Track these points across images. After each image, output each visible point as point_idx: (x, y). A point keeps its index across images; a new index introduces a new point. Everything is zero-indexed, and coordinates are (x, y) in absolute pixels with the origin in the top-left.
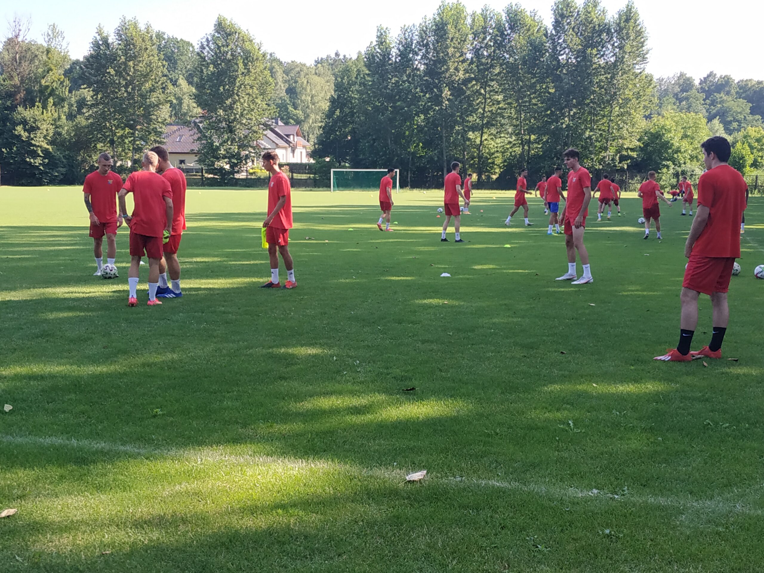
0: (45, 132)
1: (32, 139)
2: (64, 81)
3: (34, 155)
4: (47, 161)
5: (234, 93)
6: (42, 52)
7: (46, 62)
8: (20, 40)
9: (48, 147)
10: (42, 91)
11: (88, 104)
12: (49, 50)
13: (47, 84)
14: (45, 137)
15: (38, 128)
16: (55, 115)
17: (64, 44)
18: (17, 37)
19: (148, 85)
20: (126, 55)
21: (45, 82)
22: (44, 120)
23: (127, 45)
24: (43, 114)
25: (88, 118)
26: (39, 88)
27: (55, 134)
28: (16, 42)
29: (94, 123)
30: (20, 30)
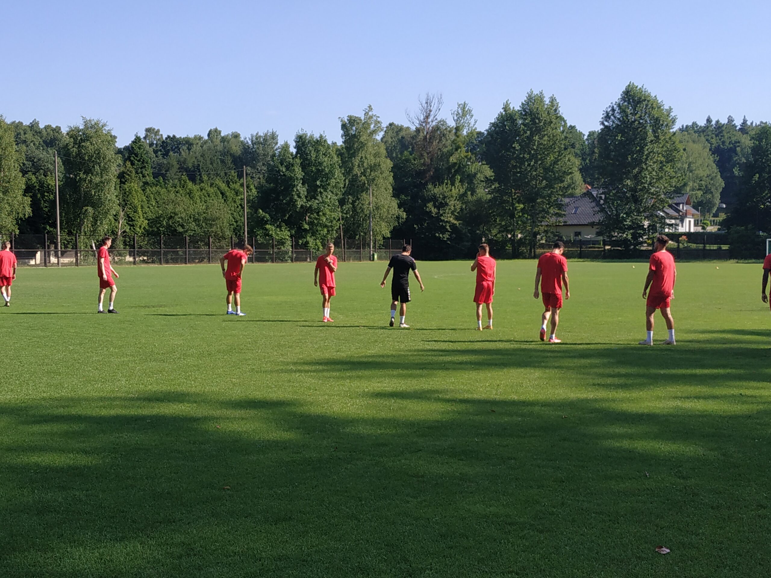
0: (453, 208)
1: (442, 215)
2: (470, 158)
3: (443, 230)
4: (454, 236)
5: (641, 162)
6: (450, 132)
7: (454, 140)
8: (430, 120)
9: (455, 222)
10: (449, 169)
11: (490, 179)
12: (457, 129)
13: (455, 161)
14: (452, 213)
15: (447, 204)
16: (462, 191)
17: (472, 122)
18: (427, 117)
19: (551, 158)
20: (531, 129)
21: (453, 159)
22: (452, 196)
23: (533, 120)
24: (451, 190)
25: (489, 193)
26: (446, 166)
27: (462, 209)
28: (427, 123)
29: (495, 198)
30: (430, 111)
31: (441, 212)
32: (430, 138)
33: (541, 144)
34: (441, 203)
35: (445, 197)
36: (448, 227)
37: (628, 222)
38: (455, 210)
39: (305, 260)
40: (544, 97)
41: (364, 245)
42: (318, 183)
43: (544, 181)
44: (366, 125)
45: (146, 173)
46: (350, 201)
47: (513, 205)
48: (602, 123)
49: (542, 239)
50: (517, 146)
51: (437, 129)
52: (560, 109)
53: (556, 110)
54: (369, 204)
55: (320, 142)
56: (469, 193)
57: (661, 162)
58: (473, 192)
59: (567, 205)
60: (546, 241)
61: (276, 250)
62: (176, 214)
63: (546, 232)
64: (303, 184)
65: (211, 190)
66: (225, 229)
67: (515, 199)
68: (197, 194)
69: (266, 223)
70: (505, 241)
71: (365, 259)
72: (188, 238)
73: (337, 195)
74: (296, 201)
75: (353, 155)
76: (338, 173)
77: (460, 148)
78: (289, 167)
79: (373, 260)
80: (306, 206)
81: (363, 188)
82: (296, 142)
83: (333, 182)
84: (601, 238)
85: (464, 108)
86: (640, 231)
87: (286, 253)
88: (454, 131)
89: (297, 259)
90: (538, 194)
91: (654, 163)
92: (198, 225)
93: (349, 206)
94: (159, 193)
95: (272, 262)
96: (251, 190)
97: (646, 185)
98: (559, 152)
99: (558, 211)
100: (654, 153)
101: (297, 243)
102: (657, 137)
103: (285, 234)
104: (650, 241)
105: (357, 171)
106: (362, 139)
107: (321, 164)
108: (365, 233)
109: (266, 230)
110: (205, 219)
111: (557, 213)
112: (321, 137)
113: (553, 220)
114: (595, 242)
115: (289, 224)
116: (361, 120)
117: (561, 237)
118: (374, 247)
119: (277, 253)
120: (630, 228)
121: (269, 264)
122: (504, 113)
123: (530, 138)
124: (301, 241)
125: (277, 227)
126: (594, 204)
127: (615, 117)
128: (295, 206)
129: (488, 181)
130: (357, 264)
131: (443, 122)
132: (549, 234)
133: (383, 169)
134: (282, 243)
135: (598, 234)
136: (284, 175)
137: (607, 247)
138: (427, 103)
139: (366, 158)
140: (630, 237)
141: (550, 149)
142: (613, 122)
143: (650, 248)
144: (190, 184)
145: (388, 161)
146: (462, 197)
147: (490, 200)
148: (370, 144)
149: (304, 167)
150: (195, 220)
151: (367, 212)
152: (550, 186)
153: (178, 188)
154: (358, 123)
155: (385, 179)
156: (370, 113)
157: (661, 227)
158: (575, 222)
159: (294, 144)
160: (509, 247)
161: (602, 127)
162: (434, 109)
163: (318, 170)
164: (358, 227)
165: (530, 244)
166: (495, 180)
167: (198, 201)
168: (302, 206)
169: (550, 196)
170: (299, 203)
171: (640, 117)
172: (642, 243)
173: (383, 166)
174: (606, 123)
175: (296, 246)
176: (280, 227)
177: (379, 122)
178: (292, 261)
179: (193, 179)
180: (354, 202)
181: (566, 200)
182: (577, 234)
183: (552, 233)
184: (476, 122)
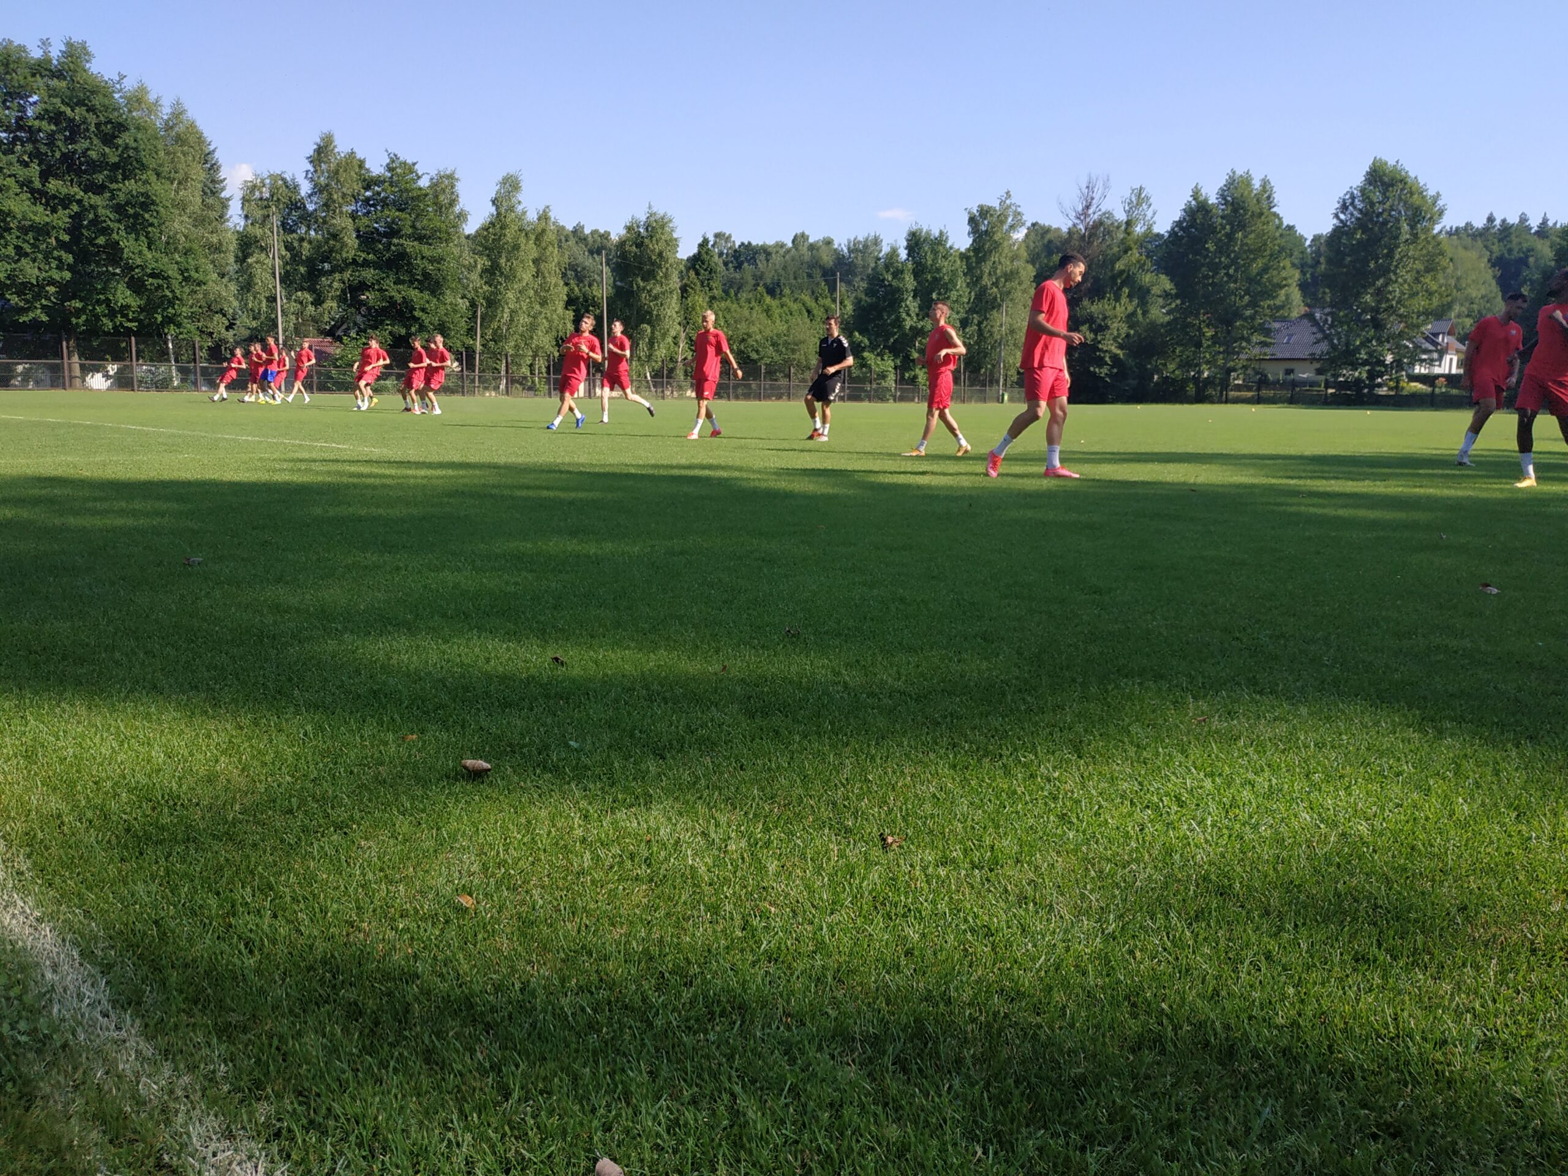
0: (1115, 333)
1: (1099, 342)
2: (1144, 264)
3: (1101, 362)
4: (1115, 370)
5: (1388, 271)
6: (1118, 227)
7: (1124, 238)
8: (1091, 211)
9: (1118, 352)
10: (1114, 278)
11: (1171, 294)
12: (1129, 223)
13: (1122, 267)
14: (1115, 339)
15: (1107, 327)
16: (1130, 309)
17: (1149, 213)
18: (1088, 207)
19: (1258, 264)
20: (1231, 224)
21: (1119, 266)
22: (1116, 317)
23: (1235, 210)
24: (1114, 308)
25: (1168, 313)
26: (1110, 274)
27: (1128, 335)
28: (1086, 215)
29: (1175, 319)
30: (1092, 199)
31: (1099, 338)
32: (1090, 236)
33: (1247, 244)
34: (1100, 325)
35: (1105, 318)
36: (1107, 359)
37: (1363, 355)
38: (1119, 335)
39: (912, 400)
40: (1252, 179)
41: (991, 382)
42: (934, 296)
43: (1247, 297)
44: (1002, 219)
45: (714, 285)
46: (976, 321)
47: (1200, 329)
48: (1336, 216)
49: (1237, 378)
50: (1210, 246)
51: (1099, 224)
52: (1275, 195)
53: (1269, 197)
54: (1001, 325)
55: (939, 242)
56: (1139, 311)
57: (1418, 272)
58: (1145, 313)
59: (1278, 331)
60: (1244, 380)
61: (874, 386)
62: (749, 335)
63: (1245, 367)
64: (914, 297)
65: (795, 307)
66: (810, 357)
67: (1204, 321)
68: (777, 312)
69: (863, 349)
70: (1185, 381)
71: (991, 399)
72: (763, 367)
73: (958, 313)
74: (904, 320)
75: (983, 259)
76: (961, 283)
77: (1131, 249)
78: (898, 273)
79: (1003, 401)
80: (916, 328)
81: (994, 305)
82: (908, 240)
83: (954, 295)
84: (1322, 378)
85: (1140, 194)
86: (1378, 369)
87: (888, 389)
88: (1123, 228)
89: (902, 399)
90: (1237, 315)
91: (1407, 272)
92: (777, 351)
93: (972, 329)
94: (728, 310)
95: (870, 401)
96: (845, 306)
97: (1394, 303)
98: (1271, 255)
99: (1263, 339)
100: (1409, 258)
101: (902, 377)
102: (1415, 236)
103: (888, 364)
104: (1392, 384)
105: (986, 281)
106: (996, 238)
107: (938, 270)
108: (994, 366)
109: (863, 358)
110: (786, 343)
111: (1261, 343)
112: (941, 233)
113: (1256, 351)
114: (1313, 384)
115: (895, 351)
116: (995, 210)
117: (1266, 376)
118: (1005, 384)
119: (876, 390)
120: (1365, 363)
121: (865, 404)
122: (1194, 203)
123: (1230, 237)
124: (907, 375)
125: (878, 355)
126: (1315, 329)
127: (1355, 207)
128: (901, 327)
129: (1166, 295)
130: (981, 406)
131: (1109, 214)
132: (1249, 371)
133: (1023, 278)
134: (883, 376)
135: (1319, 372)
136: (890, 285)
137: (1330, 391)
138: (1088, 187)
139: (1000, 263)
140: (1364, 375)
141: (1258, 251)
142: (1352, 214)
143: (1392, 393)
144: (768, 299)
145: (1030, 267)
146: (1130, 318)
147: (1169, 323)
148: (1006, 244)
149: (917, 273)
150: (773, 344)
151: (997, 337)
152: (1253, 304)
153: (753, 303)
154: (992, 215)
155: (1024, 291)
156: (1008, 202)
157: (1408, 364)
158: (1287, 355)
159: (905, 244)
160: (1191, 389)
161: (1335, 221)
162: (1097, 196)
163: (935, 279)
164: (985, 357)
165: (1221, 384)
166: (1177, 296)
167: (778, 321)
168: (911, 327)
169: (1253, 318)
170: (908, 323)
171: (1392, 207)
172: (1380, 385)
173: (1023, 273)
174: (1342, 216)
175: (901, 380)
176: (881, 355)
177: (1019, 213)
178: (895, 400)
179: (771, 292)
180: (980, 323)
181: (1276, 325)
182: (1289, 372)
183: (1254, 369)
184: (1154, 214)
